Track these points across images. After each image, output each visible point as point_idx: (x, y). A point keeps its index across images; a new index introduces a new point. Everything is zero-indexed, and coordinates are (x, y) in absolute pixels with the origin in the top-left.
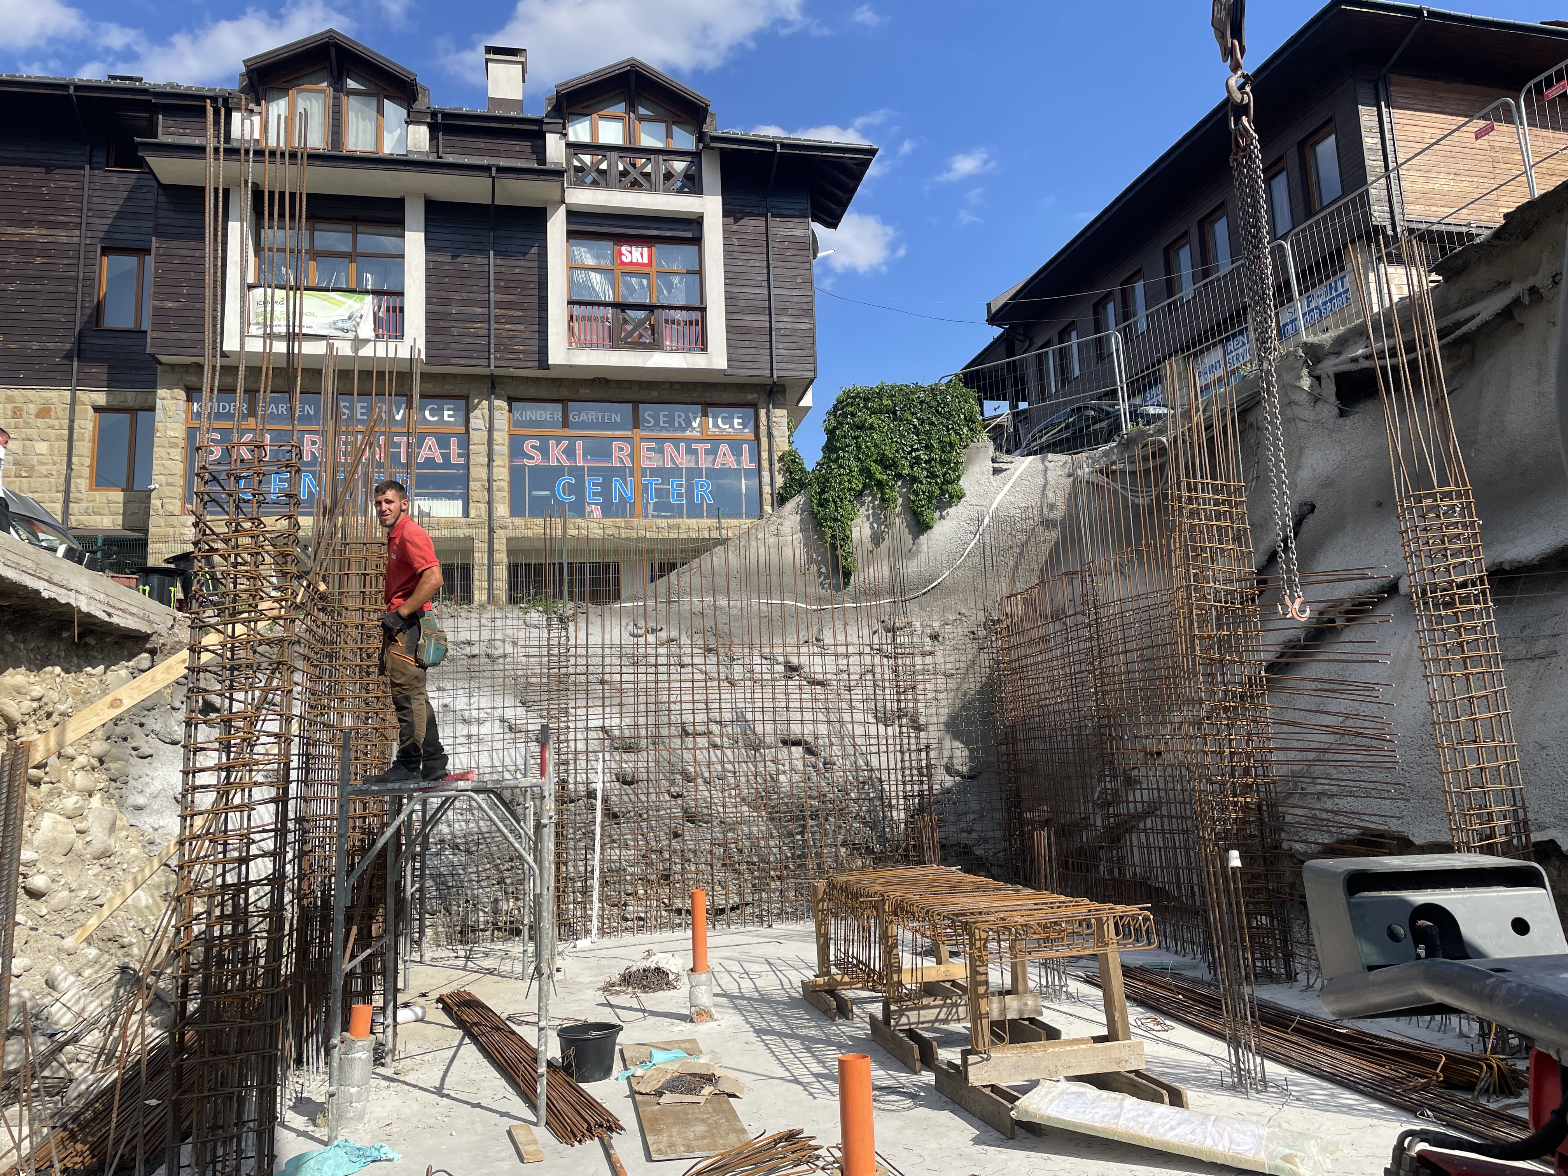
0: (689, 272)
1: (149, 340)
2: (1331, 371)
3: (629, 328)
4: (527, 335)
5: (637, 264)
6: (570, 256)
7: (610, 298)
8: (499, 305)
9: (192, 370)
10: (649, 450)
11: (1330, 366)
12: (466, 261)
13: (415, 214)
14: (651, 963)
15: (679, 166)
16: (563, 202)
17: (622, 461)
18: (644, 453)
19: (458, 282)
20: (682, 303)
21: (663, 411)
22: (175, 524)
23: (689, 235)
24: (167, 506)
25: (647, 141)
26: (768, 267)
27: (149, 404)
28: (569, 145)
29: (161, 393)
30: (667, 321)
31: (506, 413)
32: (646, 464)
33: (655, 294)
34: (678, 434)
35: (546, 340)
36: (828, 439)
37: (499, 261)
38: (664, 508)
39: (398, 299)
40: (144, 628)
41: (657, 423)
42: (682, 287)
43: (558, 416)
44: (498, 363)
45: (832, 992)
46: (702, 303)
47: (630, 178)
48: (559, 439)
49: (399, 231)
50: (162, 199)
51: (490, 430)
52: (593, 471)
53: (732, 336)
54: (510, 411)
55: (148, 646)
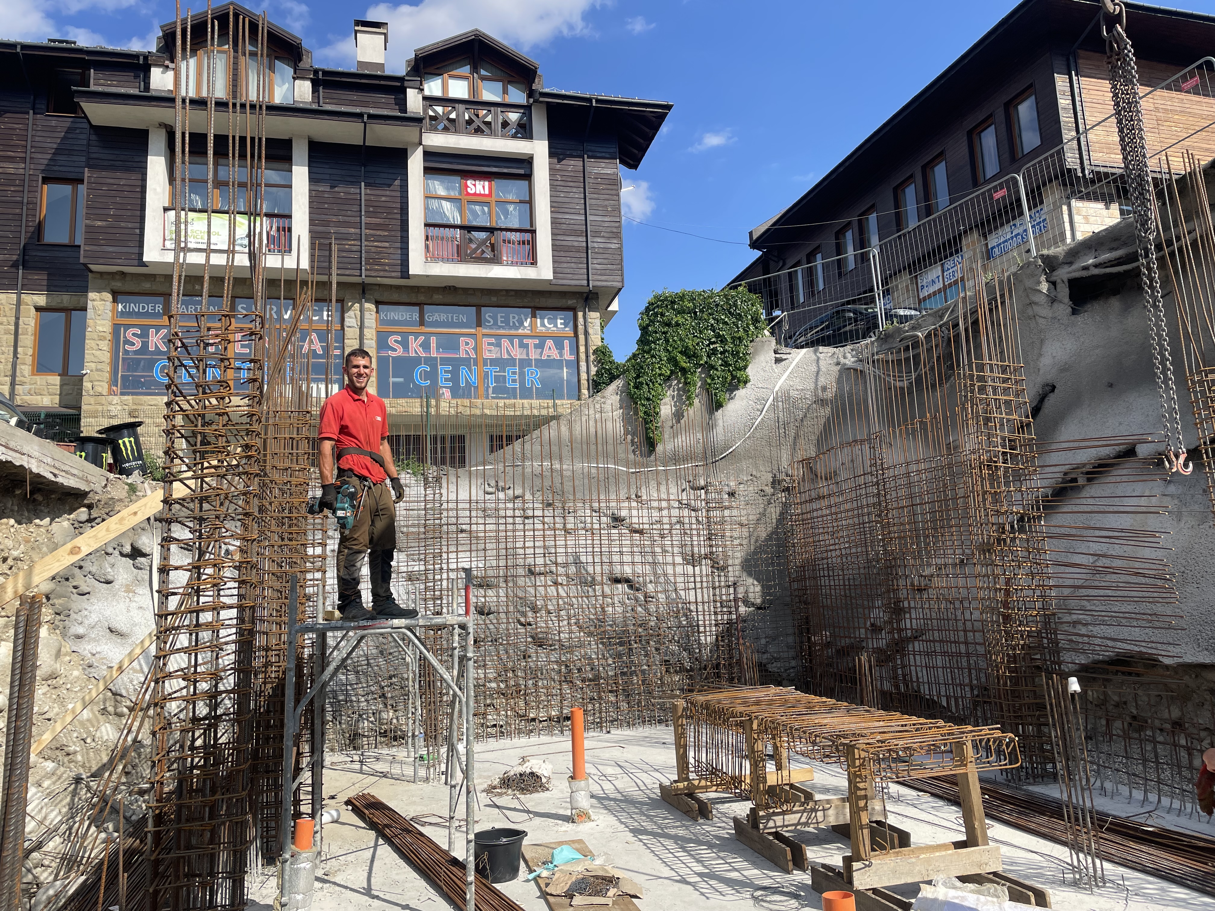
0: (521, 202)
1: (82, 252)
2: (1065, 277)
3: (473, 246)
4: (391, 251)
5: (480, 195)
6: (426, 188)
7: (458, 222)
8: (369, 226)
9: (117, 277)
10: (489, 344)
11: (1064, 274)
12: (341, 190)
13: (300, 152)
14: (526, 768)
15: (514, 116)
16: (421, 144)
17: (467, 353)
18: (485, 346)
19: (335, 207)
20: (516, 226)
21: (501, 313)
22: (104, 402)
23: (522, 172)
24: (96, 388)
25: (487, 96)
26: (585, 198)
27: (81, 304)
28: (425, 98)
29: (92, 295)
30: (504, 241)
31: (374, 313)
32: (487, 355)
33: (494, 219)
34: (513, 332)
35: (408, 255)
36: (642, 335)
37: (368, 191)
38: (502, 391)
39: (287, 221)
40: (83, 487)
41: (496, 323)
42: (517, 213)
43: (416, 316)
44: (368, 273)
45: (691, 795)
46: (532, 225)
47: (474, 126)
48: (417, 335)
49: (287, 166)
50: (93, 137)
51: (361, 328)
52: (445, 361)
53: (556, 253)
54: (377, 312)
55: (86, 502)
